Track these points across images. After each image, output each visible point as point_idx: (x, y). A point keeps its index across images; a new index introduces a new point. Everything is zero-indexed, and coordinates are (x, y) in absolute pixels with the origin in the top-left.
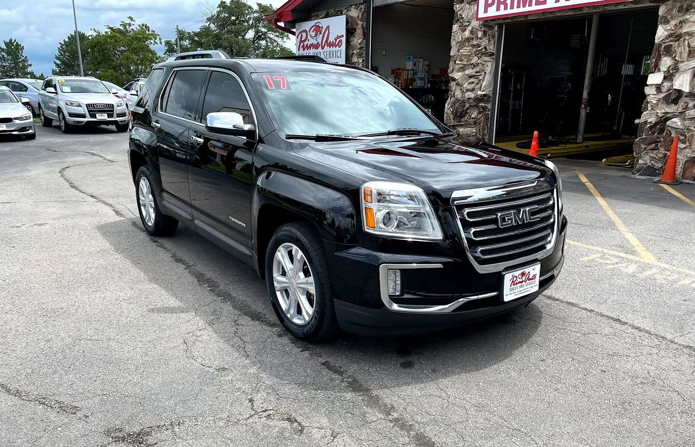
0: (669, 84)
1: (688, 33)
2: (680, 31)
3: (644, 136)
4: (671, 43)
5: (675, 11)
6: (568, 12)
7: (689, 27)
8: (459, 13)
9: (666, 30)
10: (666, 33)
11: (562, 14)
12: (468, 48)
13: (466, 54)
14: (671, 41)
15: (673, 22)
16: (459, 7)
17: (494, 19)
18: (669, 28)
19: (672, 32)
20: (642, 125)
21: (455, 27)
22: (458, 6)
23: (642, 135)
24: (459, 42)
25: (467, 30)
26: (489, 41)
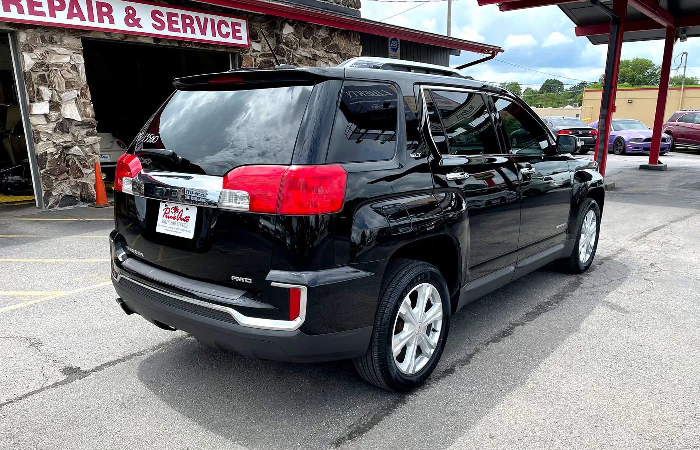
0: (57, 114)
1: (57, 65)
2: (48, 62)
3: (47, 168)
4: (44, 73)
5: (39, 41)
7: (57, 59)
10: (34, 62)
14: (44, 71)
15: (38, 52)
18: (36, 57)
19: (40, 62)
20: (43, 156)
23: (46, 167)
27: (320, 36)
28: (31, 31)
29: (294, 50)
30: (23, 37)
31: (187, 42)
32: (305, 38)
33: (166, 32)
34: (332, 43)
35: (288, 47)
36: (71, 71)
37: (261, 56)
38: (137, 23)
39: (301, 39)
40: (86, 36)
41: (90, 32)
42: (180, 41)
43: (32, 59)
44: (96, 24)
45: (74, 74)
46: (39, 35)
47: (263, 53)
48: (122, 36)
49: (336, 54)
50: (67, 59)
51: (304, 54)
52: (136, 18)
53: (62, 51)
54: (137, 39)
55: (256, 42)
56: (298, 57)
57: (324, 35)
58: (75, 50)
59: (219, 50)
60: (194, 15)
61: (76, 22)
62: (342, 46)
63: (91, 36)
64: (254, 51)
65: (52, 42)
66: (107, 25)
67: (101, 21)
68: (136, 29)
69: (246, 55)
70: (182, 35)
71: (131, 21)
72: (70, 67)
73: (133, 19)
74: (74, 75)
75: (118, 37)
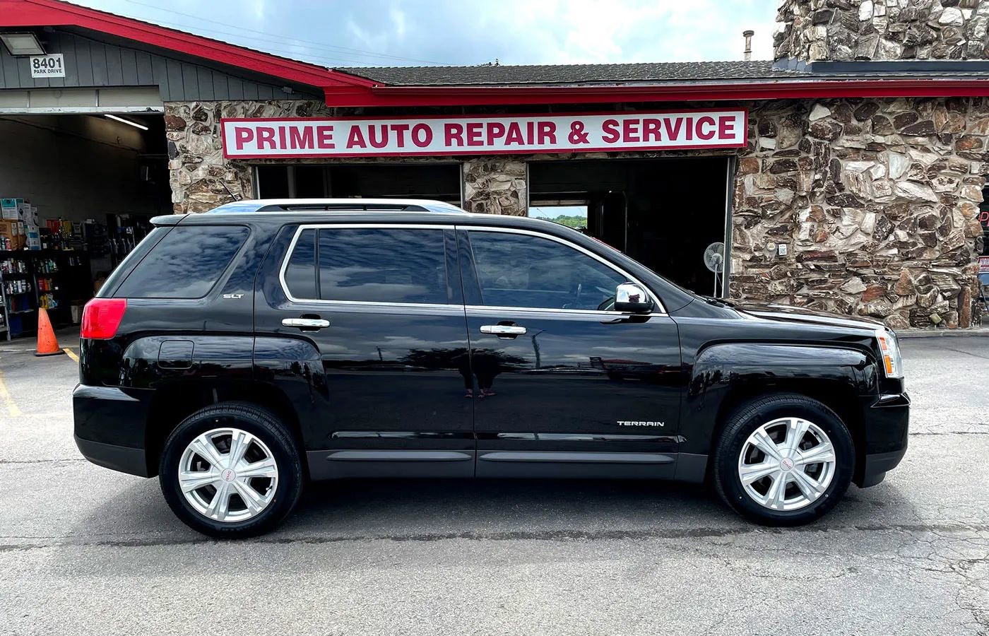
1: (495, 192)
2: (488, 190)
4: (482, 201)
5: (481, 170)
6: (358, 160)
7: (497, 186)
8: (178, 144)
9: (474, 188)
10: (474, 191)
11: (351, 162)
12: (208, 194)
13: (205, 201)
14: (482, 199)
15: (480, 181)
16: (177, 136)
17: (246, 159)
18: (477, 186)
19: (480, 190)
21: (175, 164)
22: (175, 134)
24: (185, 185)
25: (200, 168)
26: (243, 186)
27: (890, 113)
28: (474, 160)
29: (829, 141)
30: (467, 168)
31: (649, 152)
32: (858, 120)
33: (620, 144)
34: (920, 120)
35: (816, 137)
36: (510, 198)
37: (775, 154)
38: (583, 138)
39: (847, 121)
40: (530, 159)
41: (532, 155)
42: (641, 151)
43: (473, 188)
44: (536, 146)
45: (513, 200)
46: (483, 164)
47: (778, 150)
48: (569, 155)
49: (923, 136)
50: (507, 186)
51: (848, 144)
52: (582, 133)
53: (502, 177)
54: (584, 156)
55: (767, 137)
56: (838, 150)
57: (899, 111)
58: (518, 175)
59: (700, 155)
60: (660, 117)
61: (515, 146)
62: (942, 123)
63: (535, 159)
64: (763, 149)
65: (494, 169)
66: (547, 145)
67: (541, 141)
68: (581, 146)
69: (747, 156)
70: (641, 144)
71: (576, 137)
72: (510, 193)
73: (579, 135)
74: (512, 202)
75: (565, 157)
